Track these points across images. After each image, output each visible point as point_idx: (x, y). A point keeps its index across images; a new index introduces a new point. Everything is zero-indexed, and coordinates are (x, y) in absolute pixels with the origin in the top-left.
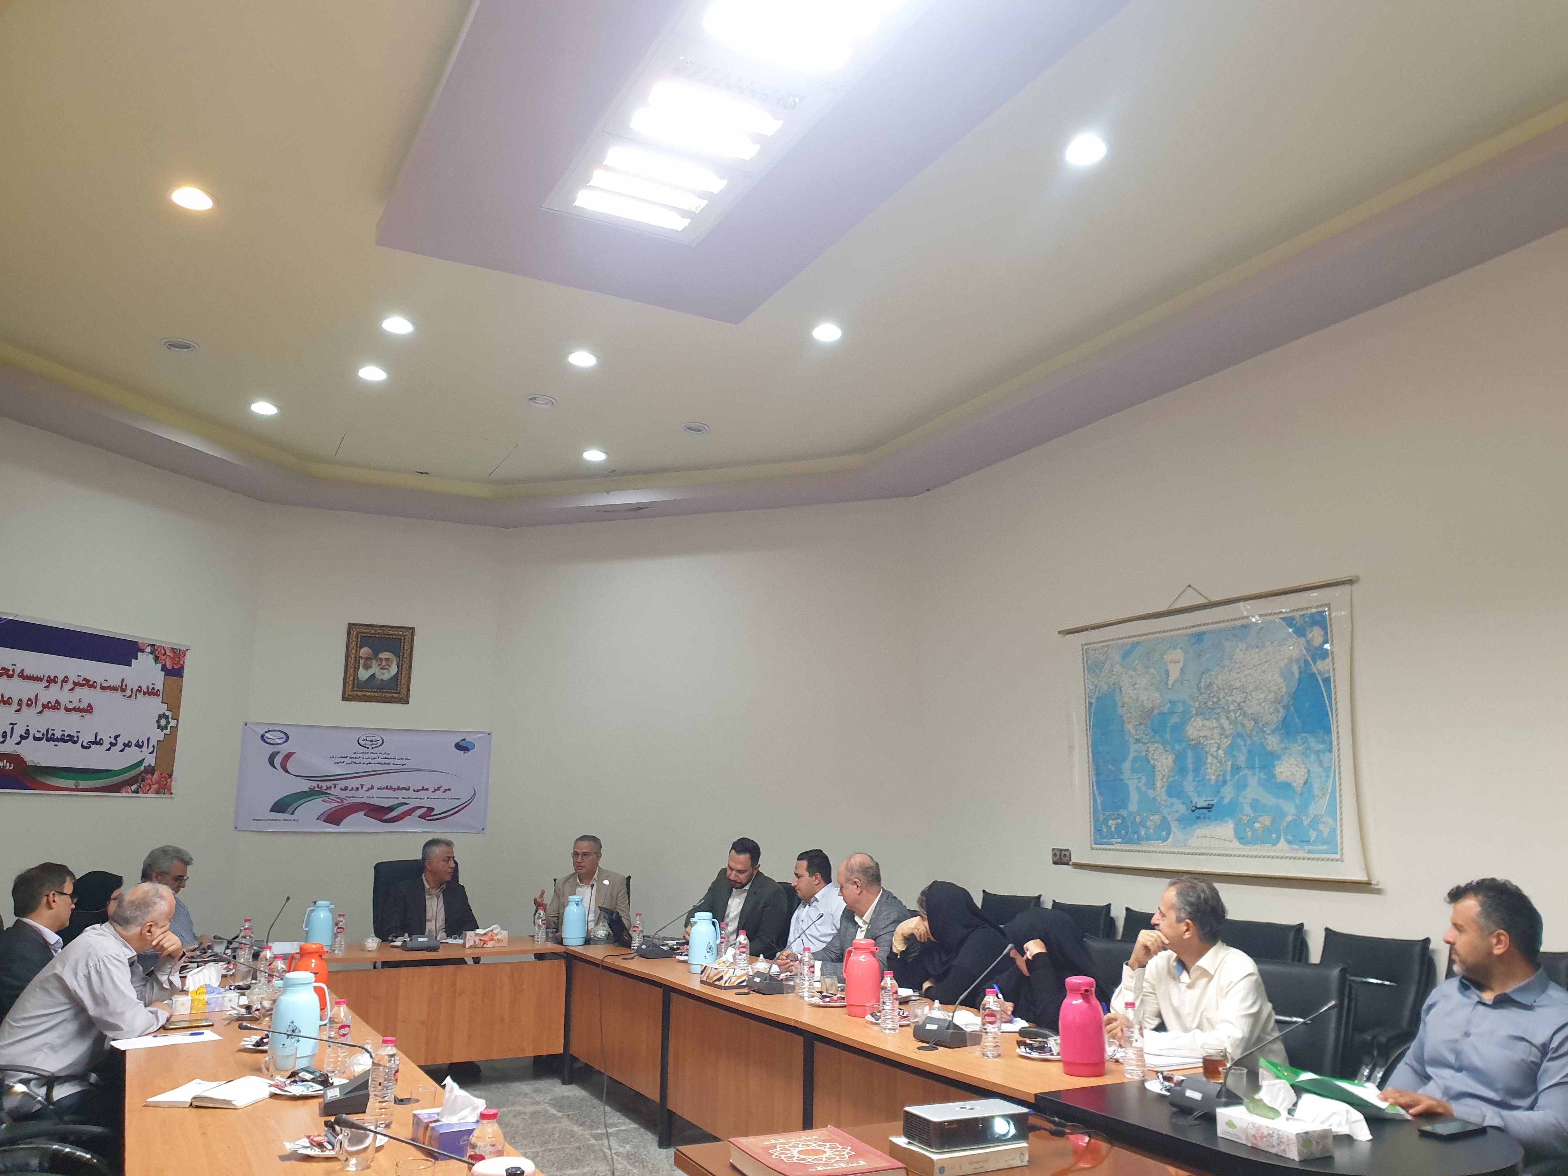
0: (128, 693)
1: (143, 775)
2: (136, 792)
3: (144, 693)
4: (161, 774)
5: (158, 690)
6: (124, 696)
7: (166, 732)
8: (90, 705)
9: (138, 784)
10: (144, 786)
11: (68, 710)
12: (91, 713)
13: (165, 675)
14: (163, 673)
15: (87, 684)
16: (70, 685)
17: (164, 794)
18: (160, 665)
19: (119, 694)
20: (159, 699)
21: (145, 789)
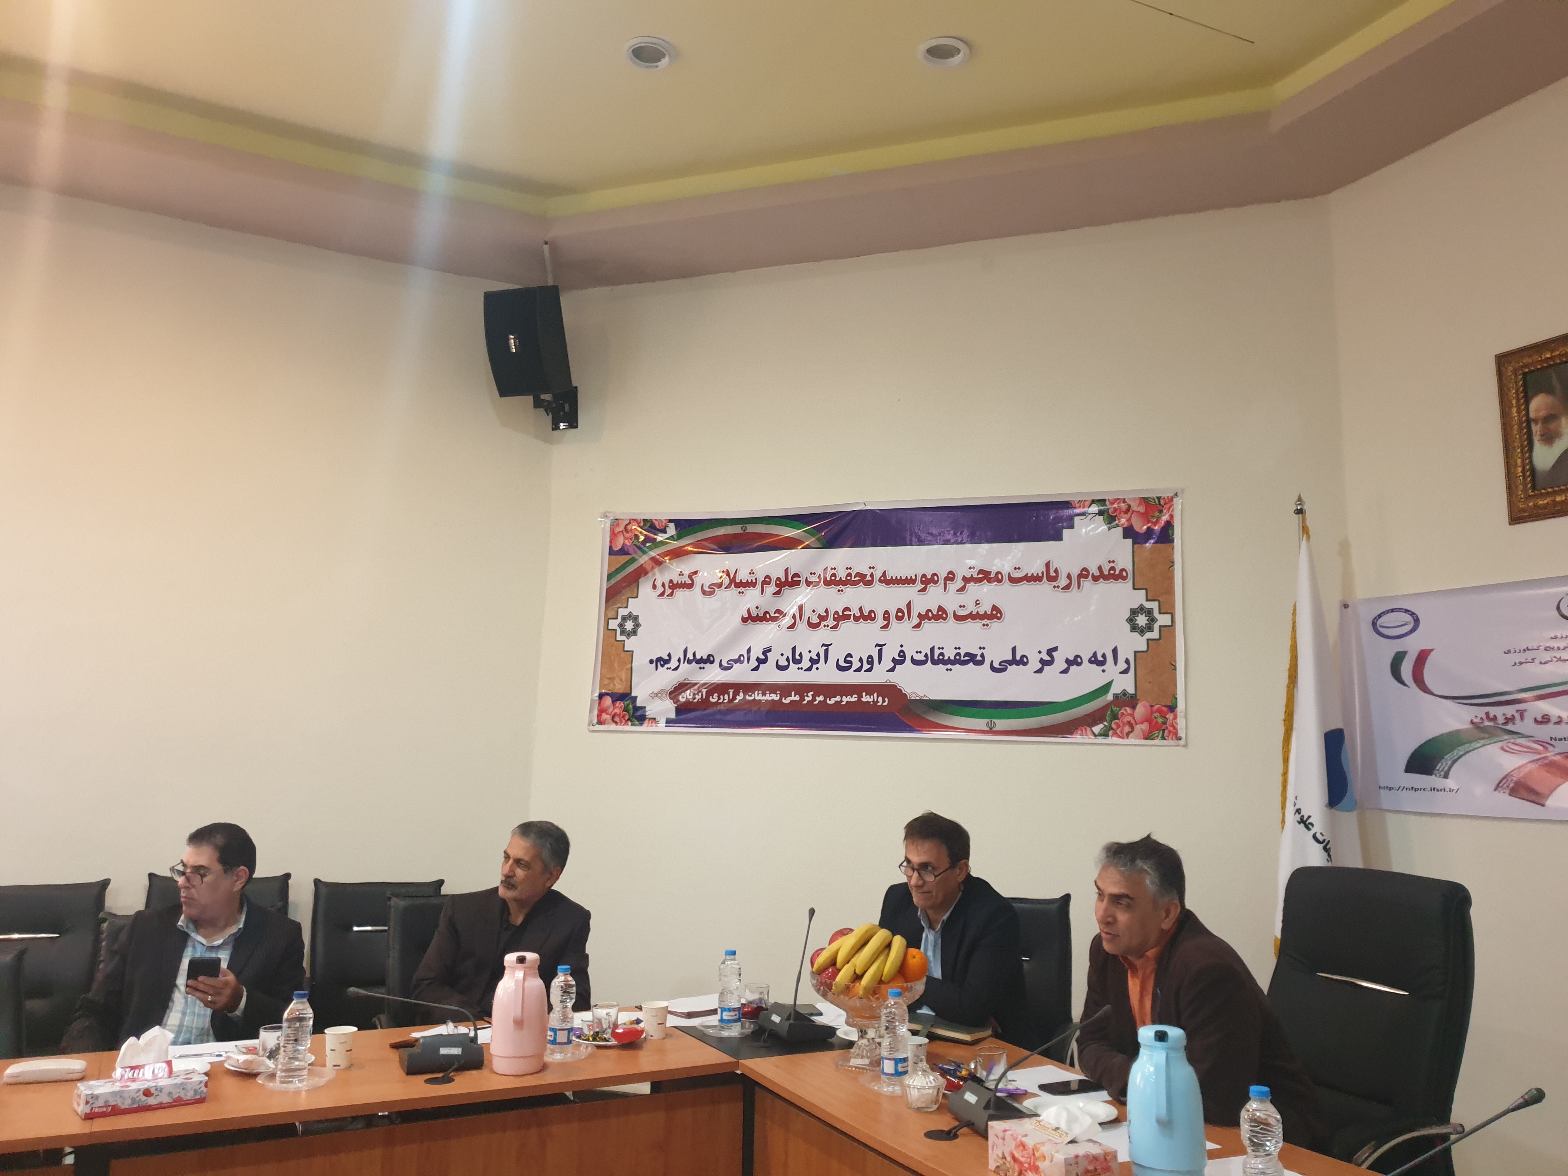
0: (1063, 582)
1: (1115, 709)
2: (1104, 734)
3: (1095, 579)
4: (1152, 706)
5: (1123, 570)
6: (1055, 587)
7: (1148, 635)
8: (995, 608)
9: (1106, 723)
10: (1118, 726)
11: (958, 618)
12: (999, 618)
13: (1134, 543)
14: (1129, 541)
15: (985, 576)
16: (959, 583)
17: (1163, 738)
18: (1119, 531)
19: (1045, 587)
20: (1129, 584)
21: (1122, 732)
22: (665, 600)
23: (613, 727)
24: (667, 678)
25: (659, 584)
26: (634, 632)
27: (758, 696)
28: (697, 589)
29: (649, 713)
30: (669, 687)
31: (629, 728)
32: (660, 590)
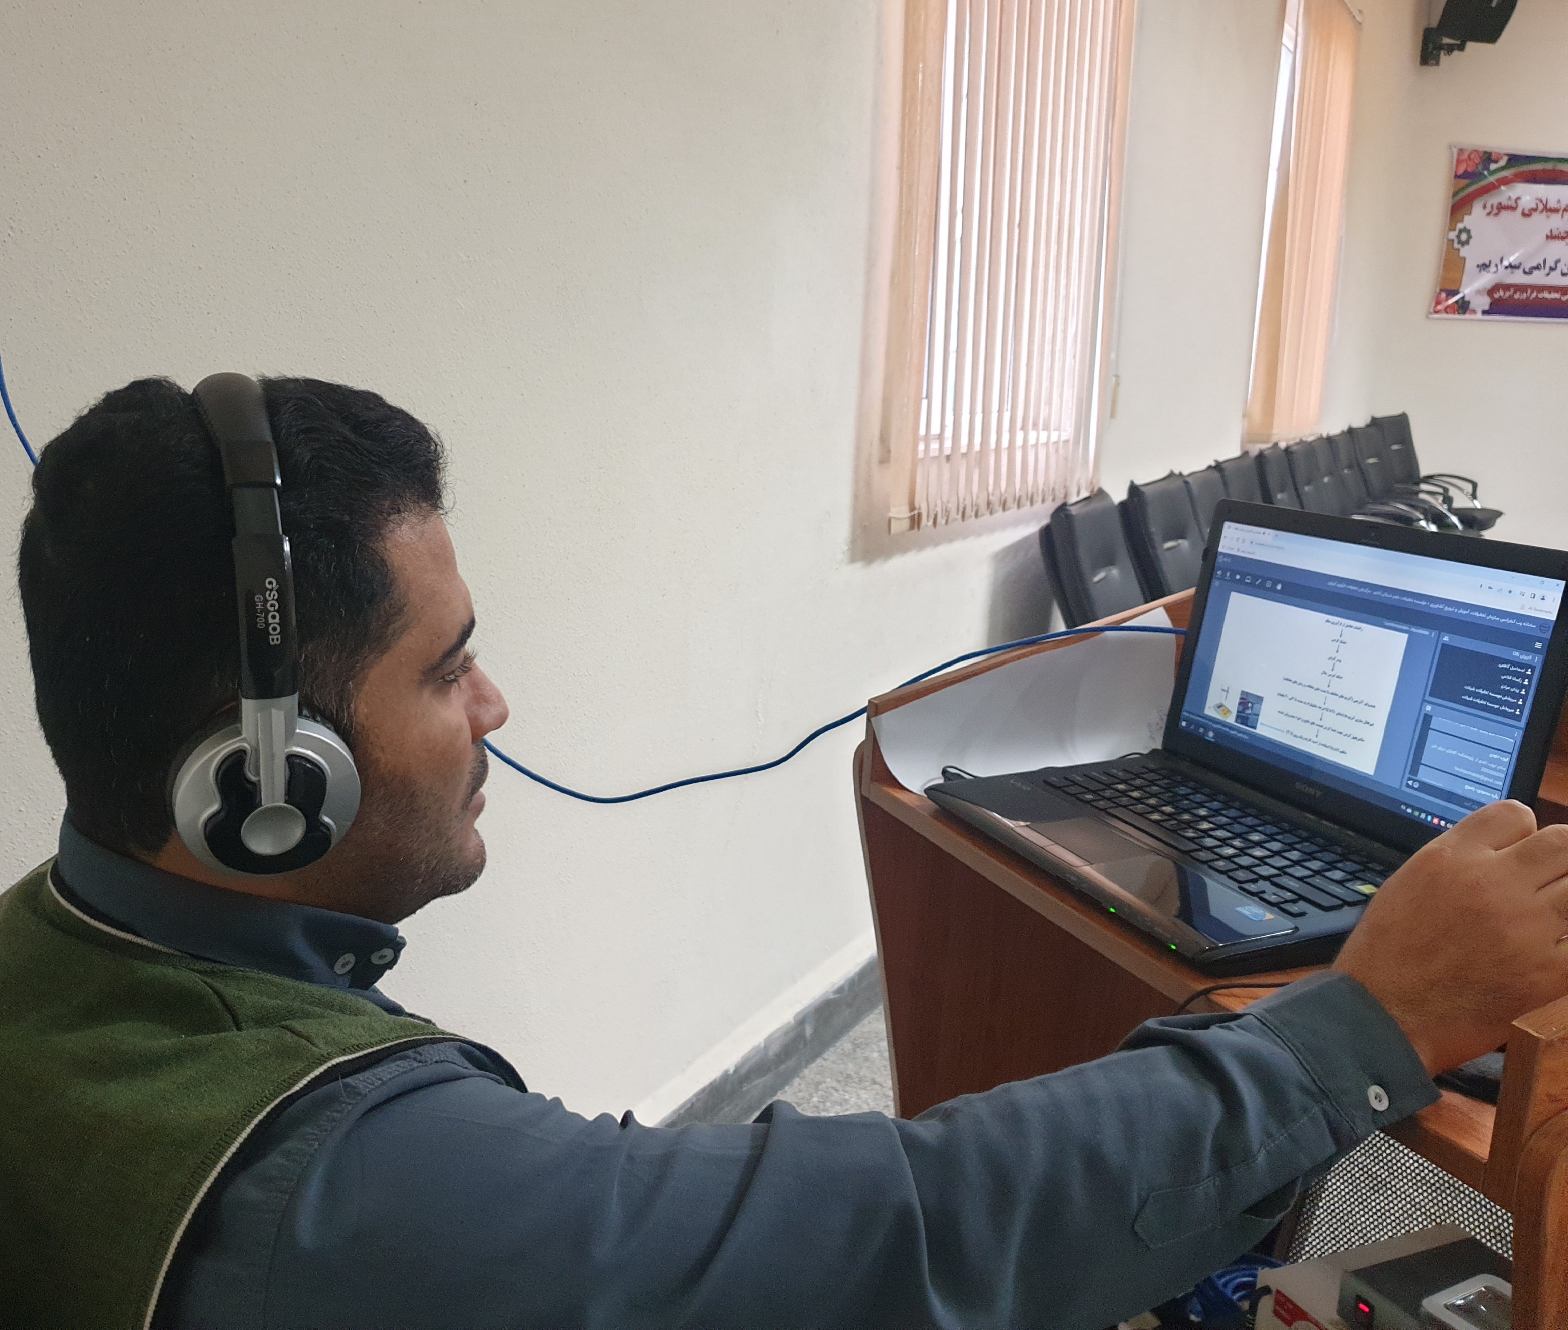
22: (1491, 220)
23: (1445, 316)
24: (1487, 280)
25: (1489, 206)
26: (1467, 242)
27: (1546, 295)
28: (1519, 210)
29: (1472, 306)
30: (1489, 286)
31: (1457, 316)
32: (1488, 209)
